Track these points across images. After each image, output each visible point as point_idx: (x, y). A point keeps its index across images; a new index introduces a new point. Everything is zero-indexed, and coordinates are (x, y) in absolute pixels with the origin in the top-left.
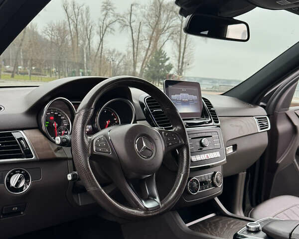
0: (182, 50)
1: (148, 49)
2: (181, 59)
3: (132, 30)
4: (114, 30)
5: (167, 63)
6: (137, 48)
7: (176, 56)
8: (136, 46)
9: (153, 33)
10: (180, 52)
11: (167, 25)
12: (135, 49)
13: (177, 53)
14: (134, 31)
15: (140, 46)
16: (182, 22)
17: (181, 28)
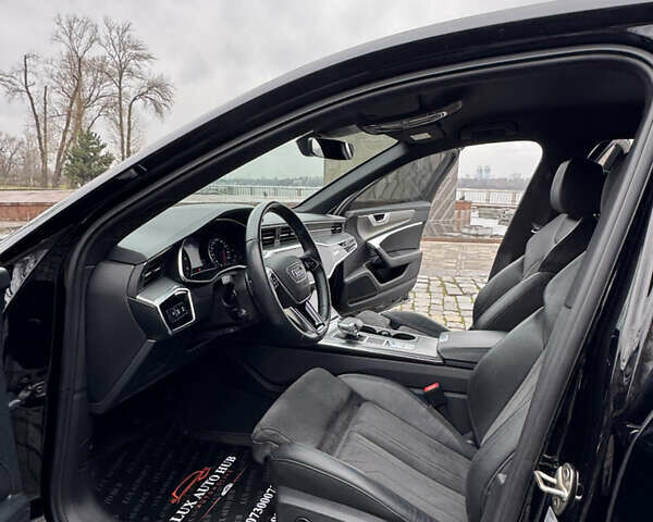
0: (126, 133)
1: (66, 131)
2: (125, 147)
3: (31, 98)
5: (103, 153)
6: (45, 130)
7: (116, 142)
8: (42, 125)
9: (71, 105)
10: (122, 135)
11: (95, 93)
12: (42, 132)
13: (118, 138)
14: (34, 101)
15: (50, 125)
16: (120, 89)
17: (120, 98)
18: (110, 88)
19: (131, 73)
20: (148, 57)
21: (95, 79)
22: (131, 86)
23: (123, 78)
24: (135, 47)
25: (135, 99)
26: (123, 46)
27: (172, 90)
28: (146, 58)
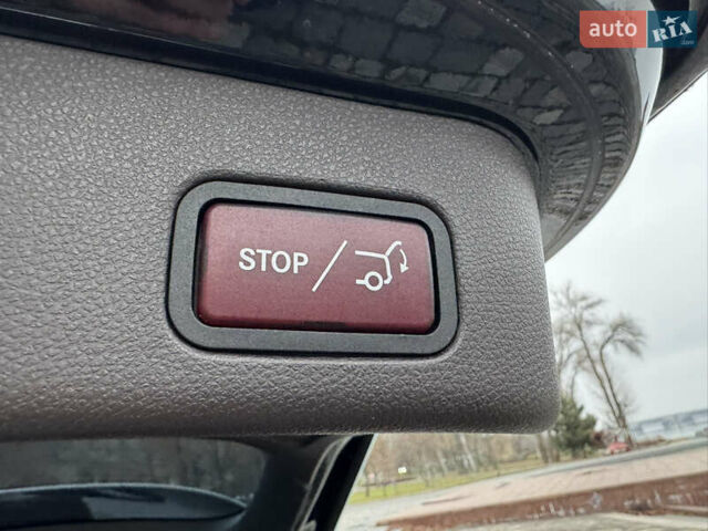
2: (612, 400)
5: (583, 416)
7: (599, 397)
10: (604, 388)
11: (565, 353)
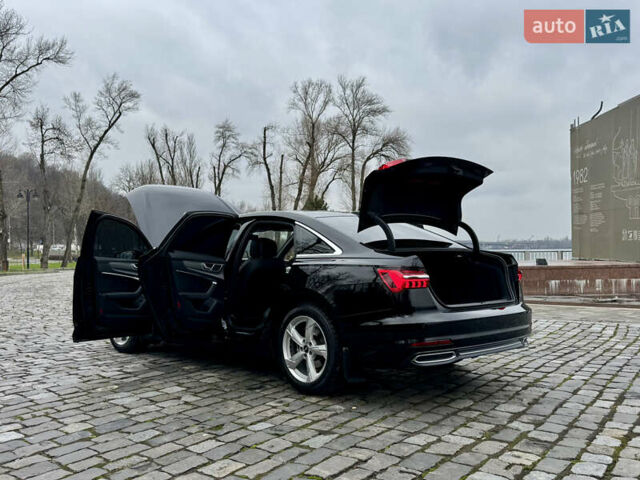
1: (298, 200)
3: (268, 170)
4: (238, 171)
6: (280, 199)
8: (277, 196)
9: (304, 172)
12: (277, 201)
13: (350, 202)
14: (271, 172)
15: (284, 194)
16: (353, 150)
17: (353, 160)
18: (344, 149)
19: (366, 131)
20: (384, 110)
21: (330, 141)
22: (365, 144)
23: (357, 137)
24: (370, 102)
25: (369, 159)
26: (357, 103)
27: (409, 143)
28: (380, 112)
